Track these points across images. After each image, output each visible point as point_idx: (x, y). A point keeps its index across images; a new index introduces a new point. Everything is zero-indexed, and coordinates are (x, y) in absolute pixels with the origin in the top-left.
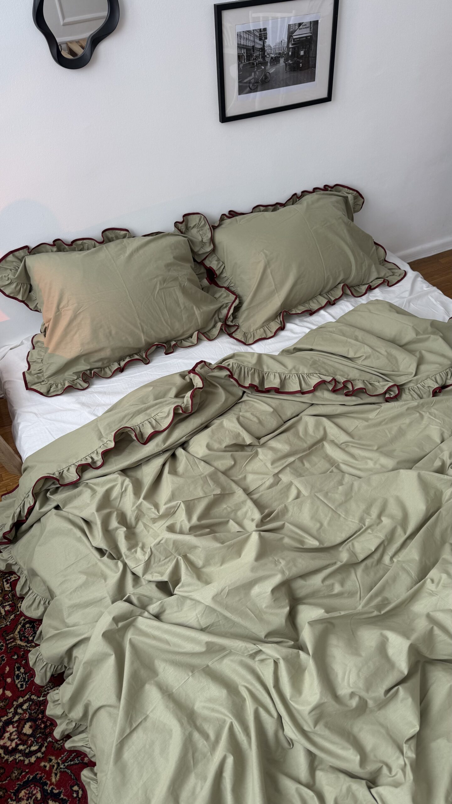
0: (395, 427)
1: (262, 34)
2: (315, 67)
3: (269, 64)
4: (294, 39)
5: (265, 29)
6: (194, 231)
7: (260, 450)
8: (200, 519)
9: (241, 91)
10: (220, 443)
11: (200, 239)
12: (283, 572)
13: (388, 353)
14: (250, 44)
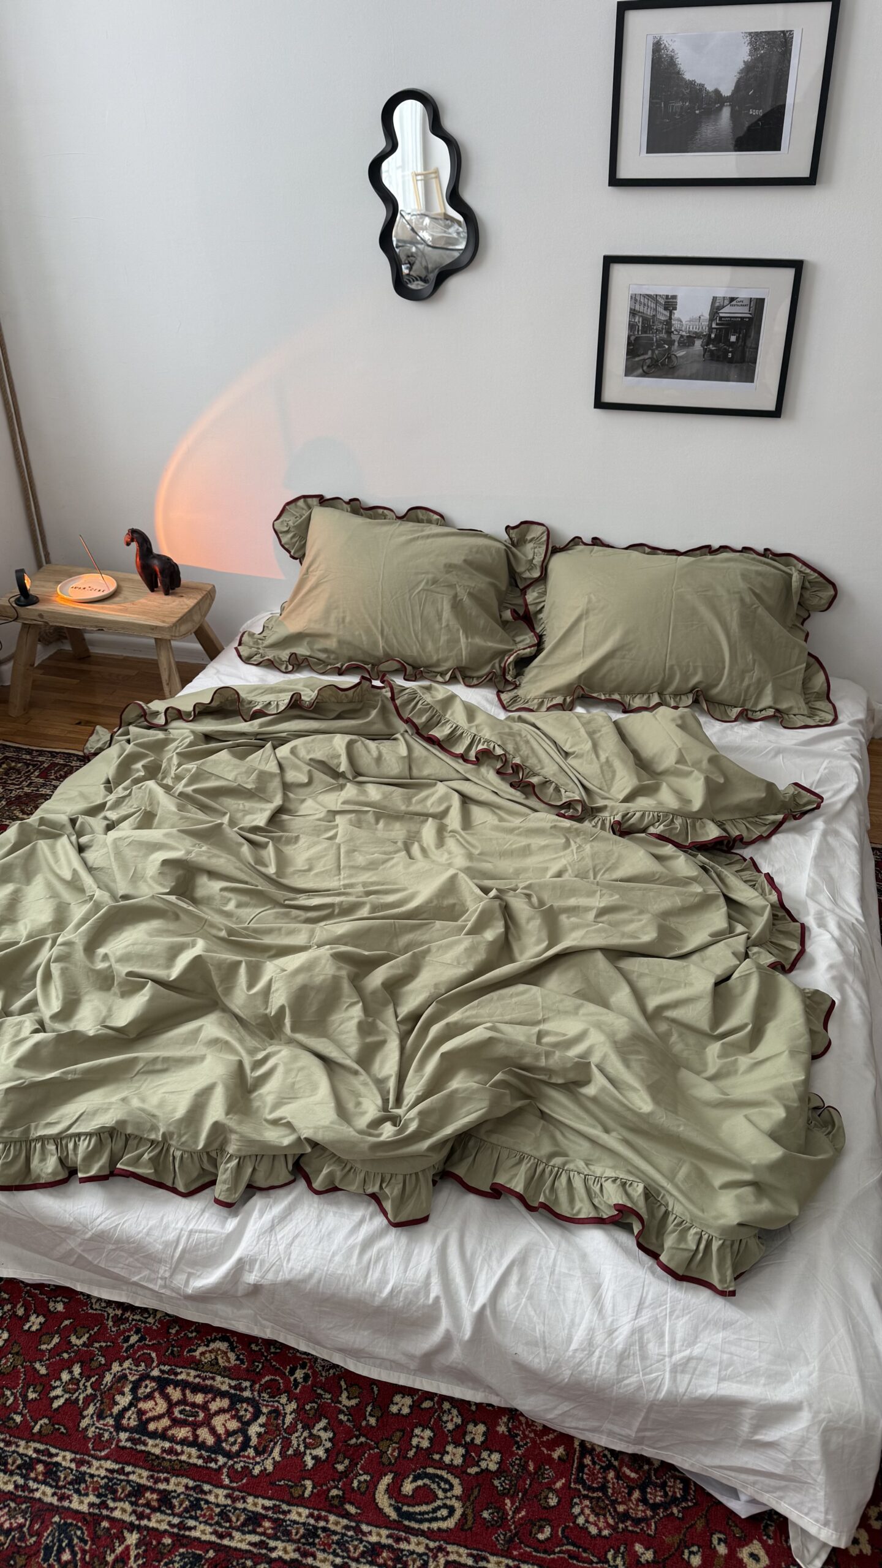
0: (523, 841)
1: (670, 303)
2: (755, 362)
3: (676, 344)
4: (721, 318)
5: (674, 297)
6: (530, 546)
7: (349, 785)
8: (194, 791)
9: (629, 371)
10: (308, 752)
11: (530, 557)
12: (189, 853)
13: (607, 761)
14: (649, 313)
